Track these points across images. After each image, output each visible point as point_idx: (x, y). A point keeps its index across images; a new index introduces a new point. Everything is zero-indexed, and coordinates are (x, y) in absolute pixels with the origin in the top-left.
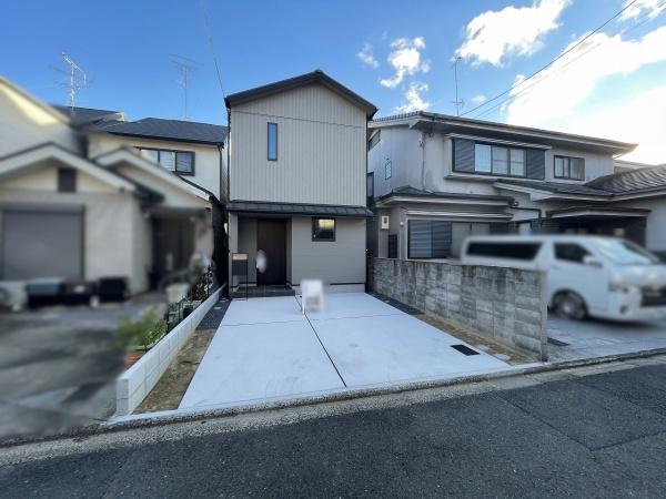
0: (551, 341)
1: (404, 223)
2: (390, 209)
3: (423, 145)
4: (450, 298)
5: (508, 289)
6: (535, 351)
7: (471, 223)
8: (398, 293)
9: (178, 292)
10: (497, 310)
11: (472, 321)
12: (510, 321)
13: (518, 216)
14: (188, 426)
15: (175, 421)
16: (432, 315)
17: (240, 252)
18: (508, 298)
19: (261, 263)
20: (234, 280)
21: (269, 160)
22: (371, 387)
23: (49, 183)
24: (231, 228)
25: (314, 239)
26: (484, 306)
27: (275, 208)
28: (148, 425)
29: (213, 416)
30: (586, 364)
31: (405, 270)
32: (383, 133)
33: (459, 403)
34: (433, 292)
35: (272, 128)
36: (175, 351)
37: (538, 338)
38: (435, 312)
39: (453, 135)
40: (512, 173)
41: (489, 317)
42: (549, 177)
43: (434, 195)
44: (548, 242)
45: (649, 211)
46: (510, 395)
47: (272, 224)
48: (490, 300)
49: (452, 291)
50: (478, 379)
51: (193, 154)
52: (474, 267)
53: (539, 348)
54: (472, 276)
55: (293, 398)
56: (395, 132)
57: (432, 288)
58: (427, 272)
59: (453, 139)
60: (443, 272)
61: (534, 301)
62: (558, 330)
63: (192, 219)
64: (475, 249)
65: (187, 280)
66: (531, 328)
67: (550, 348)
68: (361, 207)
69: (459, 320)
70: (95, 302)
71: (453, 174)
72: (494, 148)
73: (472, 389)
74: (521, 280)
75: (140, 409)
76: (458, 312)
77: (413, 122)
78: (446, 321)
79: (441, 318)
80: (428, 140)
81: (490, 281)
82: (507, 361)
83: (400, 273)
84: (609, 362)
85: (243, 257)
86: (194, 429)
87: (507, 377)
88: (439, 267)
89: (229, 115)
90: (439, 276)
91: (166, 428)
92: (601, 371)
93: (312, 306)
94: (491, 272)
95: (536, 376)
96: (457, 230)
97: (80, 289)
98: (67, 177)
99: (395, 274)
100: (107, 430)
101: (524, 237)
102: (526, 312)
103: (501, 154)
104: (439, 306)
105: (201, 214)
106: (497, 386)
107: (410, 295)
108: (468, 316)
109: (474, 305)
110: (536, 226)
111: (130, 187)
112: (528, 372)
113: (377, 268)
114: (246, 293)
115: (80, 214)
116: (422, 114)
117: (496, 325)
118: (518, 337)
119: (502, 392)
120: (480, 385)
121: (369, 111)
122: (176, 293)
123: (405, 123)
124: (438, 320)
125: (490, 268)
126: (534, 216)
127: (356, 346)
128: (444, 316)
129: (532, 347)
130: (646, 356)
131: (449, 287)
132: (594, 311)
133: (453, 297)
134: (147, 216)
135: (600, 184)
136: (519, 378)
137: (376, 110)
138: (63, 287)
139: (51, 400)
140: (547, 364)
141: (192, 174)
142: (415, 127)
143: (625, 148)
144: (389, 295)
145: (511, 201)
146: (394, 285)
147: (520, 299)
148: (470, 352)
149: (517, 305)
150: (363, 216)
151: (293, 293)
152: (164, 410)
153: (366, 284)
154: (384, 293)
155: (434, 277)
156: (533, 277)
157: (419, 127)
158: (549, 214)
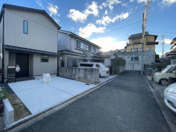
1: (66, 58)
2: (62, 54)
3: (71, 40)
4: (82, 75)
5: (93, 72)
6: (98, 82)
7: (80, 59)
10: (91, 76)
11: (86, 79)
12: (94, 78)
13: (88, 58)
14: (41, 116)
16: (77, 79)
18: (93, 74)
21: (24, 33)
25: (41, 61)
27: (23, 50)
28: (27, 120)
29: (47, 111)
31: (69, 70)
34: (77, 74)
38: (78, 79)
40: (86, 50)
43: (73, 52)
44: (95, 64)
45: (104, 59)
48: (90, 75)
49: (82, 74)
50: (93, 88)
54: (86, 70)
55: (64, 101)
56: (62, 34)
58: (76, 70)
59: (77, 40)
61: (98, 74)
64: (82, 65)
66: (97, 79)
68: (56, 53)
69: (84, 79)
71: (77, 48)
73: (93, 90)
79: (80, 80)
81: (90, 71)
82: (94, 85)
83: (68, 71)
85: (14, 67)
86: (44, 115)
88: (79, 69)
90: (79, 71)
96: (77, 61)
99: (66, 71)
101: (89, 63)
102: (96, 76)
103: (85, 45)
106: (96, 88)
107: (71, 76)
108: (86, 78)
109: (87, 76)
110: (91, 61)
112: (98, 86)
113: (60, 70)
116: (71, 32)
117: (91, 79)
118: (95, 80)
121: (59, 28)
123: (67, 33)
124: (79, 79)
125: (90, 69)
126: (90, 59)
131: (81, 73)
135: (98, 54)
137: (61, 28)
140: (99, 84)
144: (64, 76)
145: (86, 55)
146: (66, 74)
147: (96, 74)
148: (89, 85)
149: (95, 75)
150: (57, 56)
151: (34, 79)
152: (26, 117)
153: (57, 74)
154: (63, 76)
155: (78, 71)
156: (98, 70)
157: (70, 35)
158: (93, 58)
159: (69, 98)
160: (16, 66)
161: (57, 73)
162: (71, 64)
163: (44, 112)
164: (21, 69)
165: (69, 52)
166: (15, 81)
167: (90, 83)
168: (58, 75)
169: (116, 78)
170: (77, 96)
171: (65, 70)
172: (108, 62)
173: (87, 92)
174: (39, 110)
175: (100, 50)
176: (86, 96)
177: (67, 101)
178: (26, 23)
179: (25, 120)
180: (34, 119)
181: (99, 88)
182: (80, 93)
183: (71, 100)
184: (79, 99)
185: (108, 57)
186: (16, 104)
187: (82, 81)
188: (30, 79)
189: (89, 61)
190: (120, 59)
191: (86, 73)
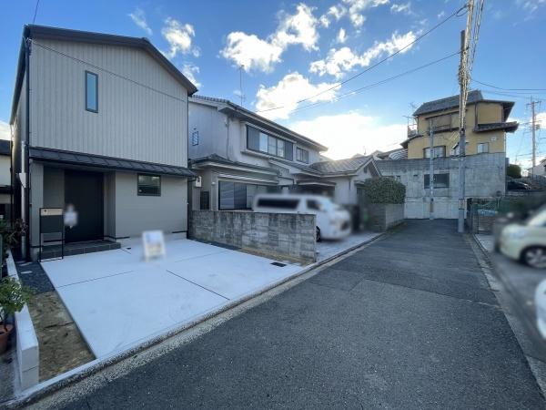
1: (215, 182)
2: (204, 171)
3: (227, 126)
4: (261, 235)
5: (297, 226)
6: (311, 258)
7: (257, 186)
8: (218, 236)
10: (291, 238)
11: (276, 248)
12: (298, 244)
13: (282, 183)
14: (122, 364)
16: (245, 248)
17: (45, 207)
18: (298, 231)
19: (71, 218)
21: (87, 110)
22: (244, 296)
25: (139, 194)
26: (283, 238)
27: (84, 159)
28: (79, 379)
29: (142, 349)
30: (329, 260)
31: (224, 219)
33: (292, 290)
34: (248, 232)
38: (250, 246)
39: (247, 123)
40: (278, 155)
41: (286, 243)
42: (295, 160)
43: (236, 164)
44: (303, 199)
45: (335, 184)
46: (311, 280)
48: (287, 234)
49: (264, 231)
50: (294, 277)
52: (277, 215)
53: (313, 256)
54: (276, 219)
55: (199, 317)
57: (247, 230)
58: (243, 220)
59: (247, 126)
60: (256, 218)
61: (311, 231)
64: (263, 203)
66: (309, 246)
67: (316, 256)
68: (183, 168)
69: (268, 249)
71: (247, 150)
72: (269, 137)
73: (293, 283)
74: (305, 221)
76: (267, 244)
77: (222, 107)
78: (259, 251)
79: (255, 250)
80: (231, 122)
81: (287, 222)
82: (300, 266)
83: (219, 221)
85: (58, 212)
86: (133, 363)
87: (304, 273)
88: (253, 215)
90: (253, 221)
94: (288, 217)
95: (315, 270)
96: (250, 190)
99: (215, 222)
101: (285, 195)
102: (306, 238)
103: (273, 141)
104: (253, 241)
106: (303, 278)
107: (228, 237)
108: (274, 245)
109: (277, 238)
110: (293, 189)
112: (312, 269)
113: (195, 218)
116: (228, 102)
117: (291, 247)
118: (303, 252)
119: (307, 280)
120: (296, 280)
121: (191, 90)
123: (215, 105)
124: (253, 249)
125: (287, 214)
126: (290, 183)
127: (214, 275)
129: (310, 255)
130: (346, 253)
131: (260, 228)
133: (264, 234)
135: (316, 167)
137: (197, 91)
140: (317, 263)
142: (221, 111)
143: (325, 149)
144: (209, 239)
145: (278, 172)
146: (214, 230)
147: (304, 231)
148: (282, 265)
149: (302, 234)
150: (186, 175)
151: (118, 246)
153: (187, 232)
154: (204, 237)
155: (249, 222)
156: (310, 218)
157: (225, 111)
158: (298, 182)
159: (215, 310)
160: (65, 210)
161: (186, 229)
162: (229, 201)
163: (132, 354)
164: (80, 218)
165: (224, 164)
166: (63, 254)
167: (286, 259)
168: (189, 236)
169: (372, 245)
170: (243, 301)
171: (212, 220)
172: (346, 192)
173: (275, 290)
174: (119, 345)
175: (322, 153)
176: (269, 301)
177: (210, 318)
178: (92, 79)
179: (71, 377)
180: (101, 375)
181: (316, 277)
182: (252, 292)
183: (222, 315)
184: (249, 311)
185: (347, 176)
186: (55, 326)
187: (261, 255)
188: (107, 249)
189: (286, 189)
190: (387, 181)
191: (273, 228)
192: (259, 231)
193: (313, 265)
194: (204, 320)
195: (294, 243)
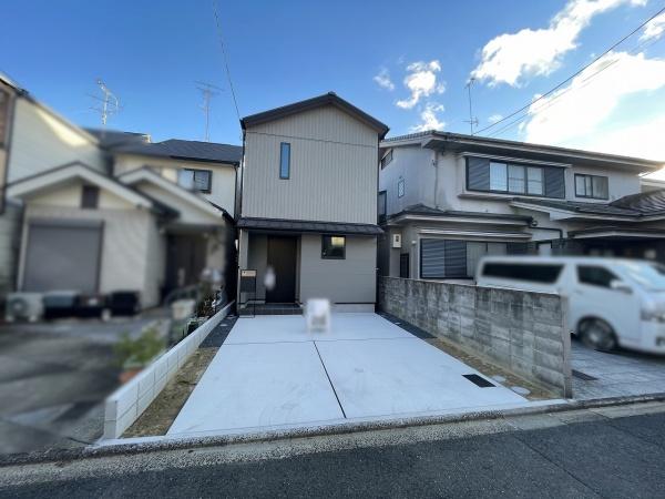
0: (576, 374)
1: (416, 241)
2: (402, 227)
3: (435, 164)
4: (464, 322)
5: (526, 315)
6: (558, 385)
7: (486, 243)
8: (409, 314)
9: (184, 309)
10: (514, 337)
11: (487, 348)
12: (528, 350)
13: (537, 236)
14: (174, 455)
15: (161, 448)
16: (443, 340)
17: (249, 269)
18: (526, 325)
19: (270, 280)
20: (242, 297)
21: (281, 178)
22: (373, 420)
23: (73, 200)
24: (242, 244)
25: (323, 257)
26: (500, 333)
29: (201, 444)
30: (617, 403)
31: (416, 291)
32: (395, 152)
34: (445, 314)
35: (285, 147)
36: (174, 370)
37: (561, 371)
38: (449, 337)
39: (467, 154)
40: (530, 192)
41: (505, 344)
42: (570, 196)
43: (448, 214)
44: (571, 264)
46: (529, 437)
47: (282, 241)
48: (507, 326)
49: (466, 315)
51: (210, 173)
52: (488, 290)
53: (562, 382)
54: (486, 299)
55: (288, 429)
56: (408, 151)
57: (444, 310)
58: (439, 294)
59: (467, 158)
60: (456, 294)
61: (555, 329)
62: (584, 362)
63: (206, 235)
64: (491, 270)
65: (193, 295)
66: (553, 360)
67: (575, 381)
68: (372, 226)
69: (473, 347)
70: (106, 316)
71: (467, 193)
72: (510, 167)
74: (540, 306)
75: (128, 434)
76: (472, 338)
77: (426, 141)
78: (459, 347)
80: (440, 158)
81: (506, 305)
82: (526, 396)
83: (411, 294)
84: (645, 401)
85: (252, 274)
86: (179, 459)
87: (526, 414)
88: (451, 289)
89: (244, 135)
90: (452, 299)
91: (151, 455)
92: (634, 413)
93: (319, 326)
94: (507, 296)
95: (559, 415)
96: (472, 251)
97: (93, 302)
98: (90, 194)
99: (406, 295)
100: (91, 455)
102: (546, 341)
103: (518, 172)
104: (452, 330)
105: (214, 230)
106: (516, 425)
107: (421, 318)
108: (483, 342)
109: (489, 331)
110: (558, 247)
111: (147, 204)
112: (551, 410)
113: (388, 287)
114: (254, 311)
115: (99, 229)
116: (434, 133)
117: (514, 353)
118: (539, 368)
119: (521, 432)
120: (495, 422)
121: (382, 130)
122: (182, 309)
123: (417, 142)
124: (451, 343)
125: (506, 292)
126: (555, 236)
128: (456, 341)
129: (555, 380)
131: (462, 310)
132: (624, 342)
133: (467, 321)
134: (162, 231)
136: (538, 417)
137: (388, 130)
138: (77, 299)
139: (42, 418)
140: (572, 401)
141: (208, 191)
142: (425, 147)
143: (653, 166)
144: (400, 317)
145: (529, 220)
146: (405, 306)
147: (539, 326)
148: (485, 384)
149: (536, 333)
150: (374, 235)
152: (151, 435)
153: (376, 304)
154: (395, 314)
155: (446, 299)
156: (553, 303)
157: (432, 145)
158: (571, 234)
159: (314, 427)
160: (266, 272)
161: (375, 301)
162: (437, 264)
163: (189, 446)
164: (278, 280)
166: (256, 313)
167: (499, 374)
168: (379, 308)
171: (404, 292)
174: (193, 427)
179: (132, 446)
184: (358, 451)
186: (185, 382)
189: (543, 248)
191: (484, 313)
192: (460, 313)
193: (561, 401)
194: (290, 437)
195: (520, 346)
